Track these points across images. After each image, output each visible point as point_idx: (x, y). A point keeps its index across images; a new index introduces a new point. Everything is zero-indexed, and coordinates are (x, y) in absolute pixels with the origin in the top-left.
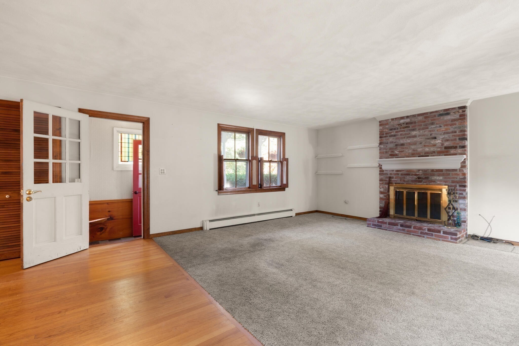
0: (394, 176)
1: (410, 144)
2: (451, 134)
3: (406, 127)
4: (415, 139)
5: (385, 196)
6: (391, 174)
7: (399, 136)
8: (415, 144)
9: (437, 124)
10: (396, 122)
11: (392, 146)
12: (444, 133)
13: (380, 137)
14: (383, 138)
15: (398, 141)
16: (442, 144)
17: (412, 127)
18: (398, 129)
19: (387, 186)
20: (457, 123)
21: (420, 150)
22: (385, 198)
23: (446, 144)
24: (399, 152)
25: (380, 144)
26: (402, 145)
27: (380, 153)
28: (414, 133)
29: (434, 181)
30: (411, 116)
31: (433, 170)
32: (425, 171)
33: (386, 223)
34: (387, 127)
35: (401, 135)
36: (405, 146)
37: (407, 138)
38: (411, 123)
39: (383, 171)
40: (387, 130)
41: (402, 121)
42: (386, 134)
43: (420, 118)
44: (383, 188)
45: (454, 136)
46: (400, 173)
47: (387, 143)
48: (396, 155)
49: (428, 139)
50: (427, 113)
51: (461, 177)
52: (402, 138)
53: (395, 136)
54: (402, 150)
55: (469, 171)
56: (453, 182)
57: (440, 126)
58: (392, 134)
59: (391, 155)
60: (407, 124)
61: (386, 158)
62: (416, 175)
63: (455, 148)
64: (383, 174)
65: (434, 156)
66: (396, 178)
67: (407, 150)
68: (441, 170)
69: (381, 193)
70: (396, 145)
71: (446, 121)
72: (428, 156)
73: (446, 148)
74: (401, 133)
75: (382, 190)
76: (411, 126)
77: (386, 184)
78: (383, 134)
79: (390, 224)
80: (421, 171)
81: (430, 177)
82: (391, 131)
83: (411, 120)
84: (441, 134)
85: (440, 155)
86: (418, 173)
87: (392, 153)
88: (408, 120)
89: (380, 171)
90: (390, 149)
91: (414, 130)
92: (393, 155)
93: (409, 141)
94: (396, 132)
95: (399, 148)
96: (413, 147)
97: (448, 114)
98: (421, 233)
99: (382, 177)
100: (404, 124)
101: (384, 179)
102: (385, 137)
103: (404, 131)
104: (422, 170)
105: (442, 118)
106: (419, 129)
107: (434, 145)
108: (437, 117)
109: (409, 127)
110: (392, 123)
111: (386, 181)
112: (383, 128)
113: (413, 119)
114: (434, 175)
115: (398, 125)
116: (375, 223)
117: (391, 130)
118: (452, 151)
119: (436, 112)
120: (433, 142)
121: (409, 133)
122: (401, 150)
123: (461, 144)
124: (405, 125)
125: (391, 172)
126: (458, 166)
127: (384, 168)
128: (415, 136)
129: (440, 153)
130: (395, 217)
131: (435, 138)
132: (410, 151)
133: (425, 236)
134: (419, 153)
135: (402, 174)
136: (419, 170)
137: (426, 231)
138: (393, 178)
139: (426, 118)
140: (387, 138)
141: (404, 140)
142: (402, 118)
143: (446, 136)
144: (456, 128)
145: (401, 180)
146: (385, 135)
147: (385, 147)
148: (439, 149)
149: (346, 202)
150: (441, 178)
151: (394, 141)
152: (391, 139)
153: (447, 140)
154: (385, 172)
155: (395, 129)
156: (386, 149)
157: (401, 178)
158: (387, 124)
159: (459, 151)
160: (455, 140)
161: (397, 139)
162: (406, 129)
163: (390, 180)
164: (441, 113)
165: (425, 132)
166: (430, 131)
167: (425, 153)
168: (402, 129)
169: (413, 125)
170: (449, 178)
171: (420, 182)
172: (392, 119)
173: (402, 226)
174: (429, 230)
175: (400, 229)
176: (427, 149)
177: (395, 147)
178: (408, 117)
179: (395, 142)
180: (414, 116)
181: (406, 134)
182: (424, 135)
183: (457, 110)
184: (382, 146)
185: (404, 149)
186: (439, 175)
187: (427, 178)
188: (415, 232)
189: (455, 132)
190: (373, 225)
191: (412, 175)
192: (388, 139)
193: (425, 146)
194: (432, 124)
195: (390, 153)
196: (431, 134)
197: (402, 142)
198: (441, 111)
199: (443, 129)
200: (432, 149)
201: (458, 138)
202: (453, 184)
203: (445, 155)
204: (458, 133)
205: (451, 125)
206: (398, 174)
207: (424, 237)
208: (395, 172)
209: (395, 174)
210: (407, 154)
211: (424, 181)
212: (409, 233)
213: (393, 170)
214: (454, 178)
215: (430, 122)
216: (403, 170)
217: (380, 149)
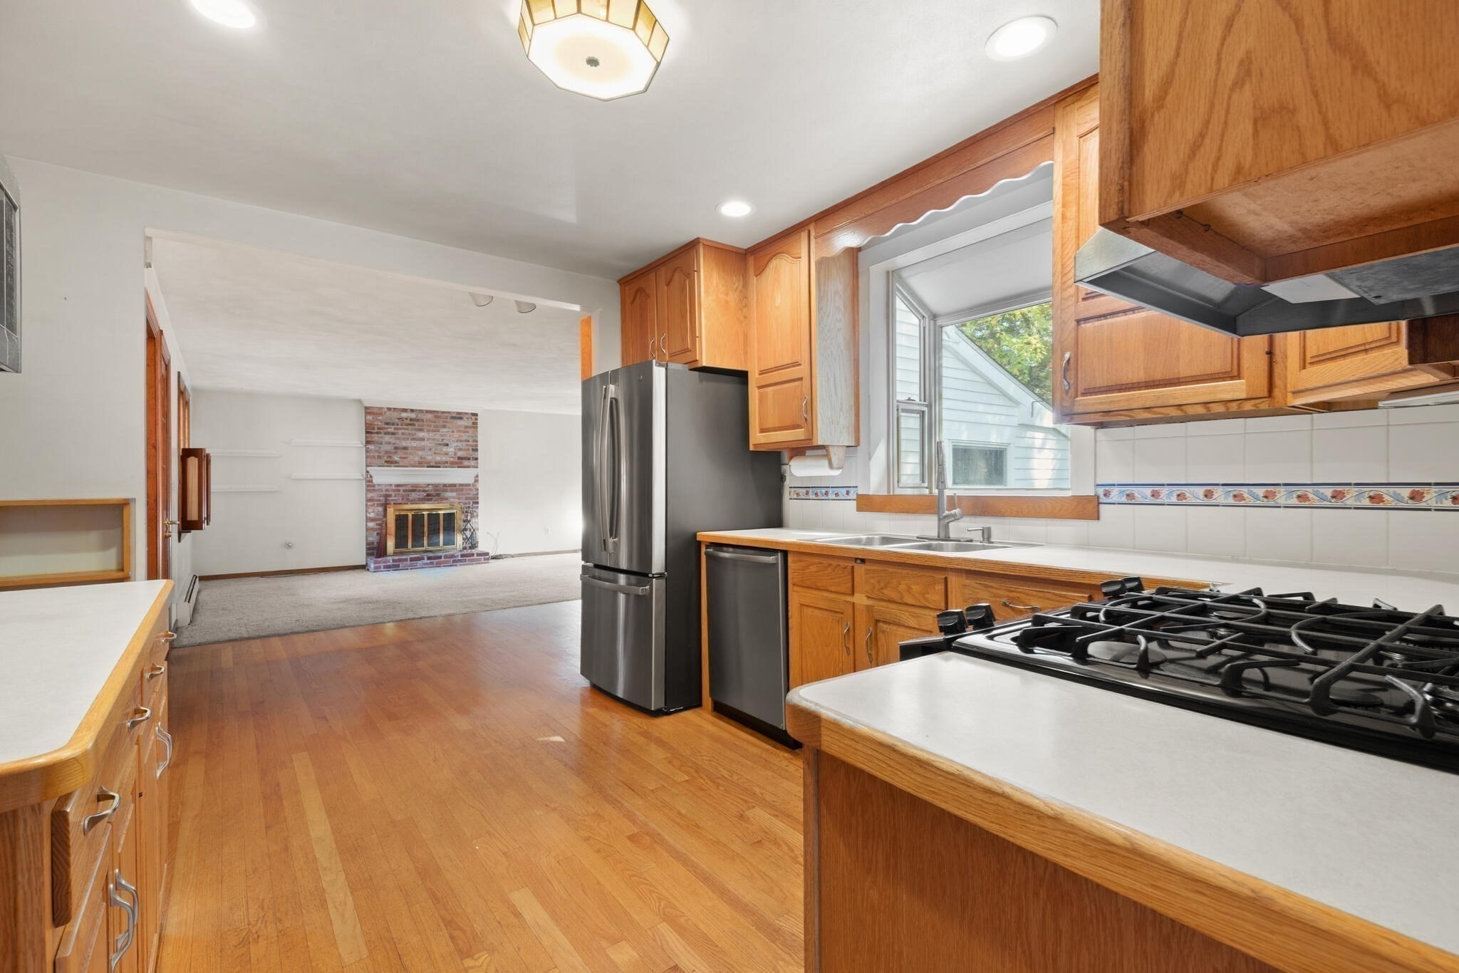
0: (393, 493)
1: (416, 448)
2: (464, 443)
3: (410, 425)
4: (423, 443)
5: (377, 524)
6: (387, 490)
7: (400, 436)
8: (423, 449)
9: (449, 428)
10: (396, 415)
11: (389, 448)
12: (457, 441)
13: (367, 432)
14: (373, 435)
15: (398, 442)
16: (455, 454)
17: (419, 426)
18: (398, 425)
19: (381, 509)
20: (470, 430)
21: (429, 458)
22: (378, 527)
23: (460, 454)
24: (401, 458)
25: (368, 442)
26: (405, 448)
27: (367, 457)
28: (421, 434)
29: (447, 499)
30: (416, 410)
31: (445, 485)
32: (436, 486)
33: (406, 560)
34: (380, 418)
35: (403, 434)
36: (409, 451)
37: (412, 439)
38: (418, 420)
39: (374, 486)
40: (380, 424)
41: (404, 415)
42: (378, 429)
43: (430, 416)
44: (373, 512)
45: (468, 445)
46: (402, 489)
47: (381, 444)
48: (396, 462)
49: (440, 445)
50: (437, 412)
51: (475, 493)
52: (404, 439)
53: (393, 434)
54: (405, 456)
55: (480, 486)
56: (467, 499)
57: (453, 432)
58: (389, 430)
59: (386, 462)
60: (411, 420)
61: (380, 466)
62: (424, 491)
63: (469, 459)
64: (374, 490)
65: (446, 467)
66: (395, 496)
67: (412, 457)
68: (454, 485)
69: (369, 520)
70: (396, 448)
71: (459, 426)
72: (439, 467)
73: (459, 458)
74: (403, 431)
75: (372, 515)
76: (416, 423)
77: (378, 505)
78: (374, 429)
79: (412, 560)
80: (430, 486)
81: (442, 494)
82: (386, 426)
83: (417, 416)
84: (454, 441)
85: (453, 467)
86: (427, 489)
87: (389, 459)
88: (413, 415)
89: (368, 486)
90: (387, 452)
91: (421, 430)
92: (390, 463)
93: (414, 444)
94: (395, 429)
95: (401, 453)
96: (420, 453)
97: (461, 418)
98: (454, 561)
99: (370, 495)
100: (407, 419)
101: (376, 498)
102: (377, 433)
103: (408, 429)
104: (432, 485)
105: (455, 421)
106: (428, 431)
107: (447, 454)
108: (449, 420)
109: (414, 425)
110: (388, 414)
111: (379, 500)
112: (373, 418)
113: (420, 416)
114: (446, 491)
115: (399, 419)
116: (388, 564)
117: (387, 424)
118: (466, 463)
119: (449, 413)
120: (445, 449)
121: (415, 434)
122: (403, 456)
123: (474, 456)
124: (408, 422)
125: (388, 488)
126: (471, 481)
127: (376, 480)
128: (423, 439)
129: (453, 464)
130: (395, 554)
131: (447, 445)
132: (417, 459)
133: (458, 564)
134: (429, 463)
135: (404, 491)
136: (428, 485)
137: (460, 558)
138: (390, 496)
139: (436, 417)
140: (381, 435)
141: (408, 442)
142: (405, 410)
143: (459, 444)
144: (469, 436)
145: (403, 499)
146: (376, 431)
147: (377, 448)
148: (452, 459)
149: (290, 545)
150: (454, 494)
151: (393, 441)
152: (387, 438)
153: (461, 450)
154: (376, 488)
155: (393, 424)
156: (380, 453)
157: (403, 496)
158: (381, 414)
159: (472, 463)
160: (468, 450)
161: (396, 438)
162: (410, 427)
163: (386, 500)
164: (454, 415)
165: (435, 435)
166: (442, 435)
167: (436, 463)
168: (405, 427)
169: (420, 423)
170: (463, 494)
171: (430, 500)
172: (389, 409)
173: (429, 558)
174: (462, 556)
175: (427, 564)
176: (438, 458)
177: (394, 451)
178: (412, 411)
179: (394, 444)
180: (421, 411)
181: (410, 434)
182: (434, 439)
183: (470, 416)
184: (371, 447)
185: (407, 454)
186: (452, 491)
187: (438, 495)
188: (447, 562)
189: (469, 441)
190: (385, 567)
191: (419, 491)
192: (382, 437)
193: (435, 453)
194: (444, 427)
195: (385, 458)
196: (443, 440)
197: (404, 444)
198: (454, 413)
199: (456, 435)
200: (444, 458)
201: (471, 448)
202: (467, 501)
203: (459, 467)
204: (470, 443)
205: (465, 432)
206: (399, 491)
207: (456, 565)
208: (393, 487)
209: (394, 491)
210: (412, 463)
211: (434, 498)
212: (438, 565)
213: (391, 485)
214: (467, 494)
215: (441, 424)
216: (407, 485)
217: (367, 451)
